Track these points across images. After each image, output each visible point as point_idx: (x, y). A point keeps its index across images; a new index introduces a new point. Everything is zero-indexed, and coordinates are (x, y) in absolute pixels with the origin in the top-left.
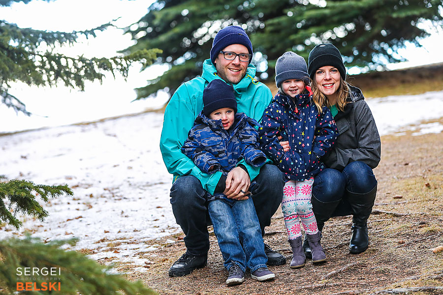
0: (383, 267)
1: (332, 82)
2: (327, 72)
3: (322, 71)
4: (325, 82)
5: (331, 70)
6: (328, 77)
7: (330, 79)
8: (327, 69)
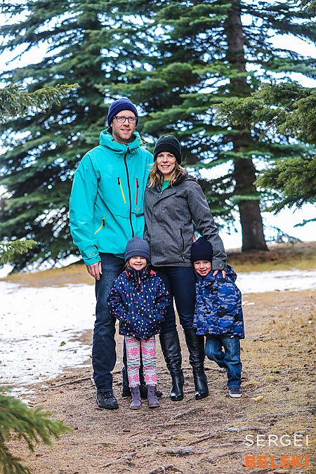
0: (216, 411)
1: (168, 164)
2: (165, 156)
3: (162, 156)
4: (163, 164)
5: (168, 155)
6: (165, 161)
7: (167, 162)
8: (165, 154)
